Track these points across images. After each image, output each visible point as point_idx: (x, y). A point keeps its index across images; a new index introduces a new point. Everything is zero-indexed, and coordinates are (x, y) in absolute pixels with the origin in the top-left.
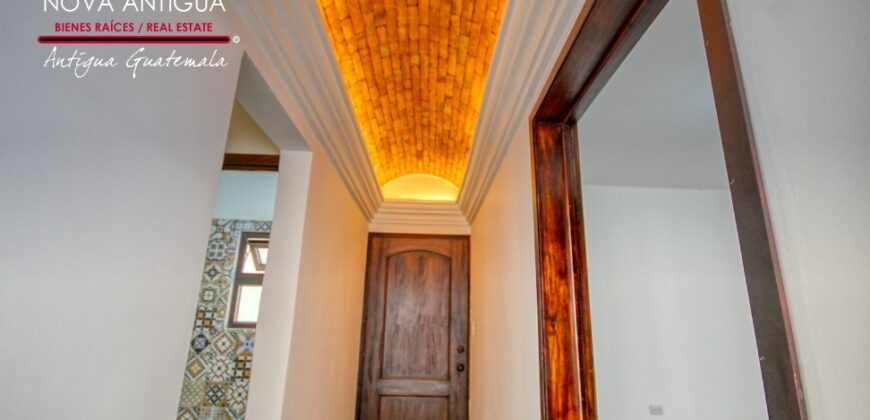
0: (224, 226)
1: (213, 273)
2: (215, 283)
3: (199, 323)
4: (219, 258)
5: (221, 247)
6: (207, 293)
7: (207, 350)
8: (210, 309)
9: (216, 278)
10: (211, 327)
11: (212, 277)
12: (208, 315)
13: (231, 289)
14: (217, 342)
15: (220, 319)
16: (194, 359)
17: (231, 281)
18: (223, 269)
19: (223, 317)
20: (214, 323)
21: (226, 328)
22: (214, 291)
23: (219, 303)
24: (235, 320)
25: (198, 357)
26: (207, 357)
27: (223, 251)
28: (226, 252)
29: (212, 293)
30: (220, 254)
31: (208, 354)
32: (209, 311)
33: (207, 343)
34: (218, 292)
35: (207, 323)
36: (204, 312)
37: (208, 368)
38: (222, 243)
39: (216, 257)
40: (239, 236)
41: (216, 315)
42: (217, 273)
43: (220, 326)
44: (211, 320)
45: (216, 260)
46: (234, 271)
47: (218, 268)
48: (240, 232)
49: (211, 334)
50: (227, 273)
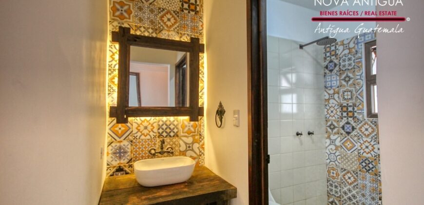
0: (349, 43)
1: (347, 79)
2: (351, 85)
3: (345, 114)
4: (350, 68)
5: (350, 59)
6: (346, 93)
7: (354, 133)
8: (351, 104)
9: (351, 82)
10: (354, 117)
11: (347, 82)
12: (350, 109)
13: (364, 88)
14: (361, 128)
15: (360, 111)
16: (346, 139)
17: (363, 83)
18: (354, 75)
19: (362, 110)
20: (356, 114)
21: (366, 117)
22: (351, 92)
23: (356, 100)
24: (373, 112)
25: (349, 137)
26: (356, 139)
27: (352, 62)
28: (354, 62)
29: (349, 93)
30: (350, 65)
31: (355, 136)
32: (350, 106)
33: (353, 128)
34: (354, 92)
35: (350, 114)
36: (347, 107)
37: (358, 146)
38: (350, 56)
39: (347, 67)
40: (363, 47)
41: (356, 109)
42: (350, 78)
43: (361, 116)
44: (353, 112)
45: (349, 69)
46: (364, 75)
47: (351, 75)
48: (363, 44)
49: (355, 122)
50: (359, 77)
